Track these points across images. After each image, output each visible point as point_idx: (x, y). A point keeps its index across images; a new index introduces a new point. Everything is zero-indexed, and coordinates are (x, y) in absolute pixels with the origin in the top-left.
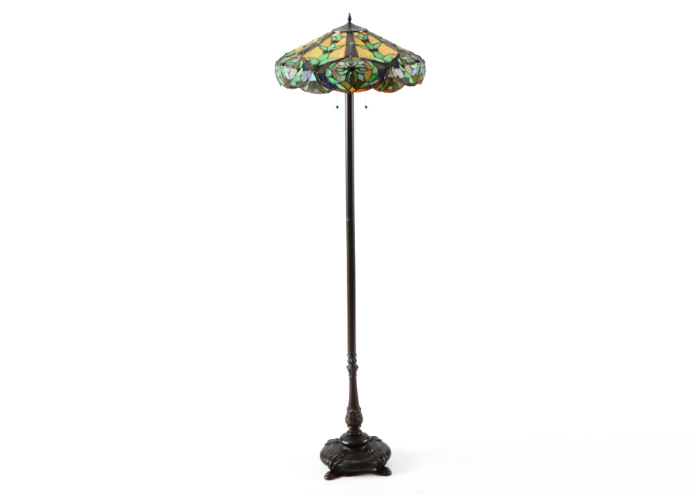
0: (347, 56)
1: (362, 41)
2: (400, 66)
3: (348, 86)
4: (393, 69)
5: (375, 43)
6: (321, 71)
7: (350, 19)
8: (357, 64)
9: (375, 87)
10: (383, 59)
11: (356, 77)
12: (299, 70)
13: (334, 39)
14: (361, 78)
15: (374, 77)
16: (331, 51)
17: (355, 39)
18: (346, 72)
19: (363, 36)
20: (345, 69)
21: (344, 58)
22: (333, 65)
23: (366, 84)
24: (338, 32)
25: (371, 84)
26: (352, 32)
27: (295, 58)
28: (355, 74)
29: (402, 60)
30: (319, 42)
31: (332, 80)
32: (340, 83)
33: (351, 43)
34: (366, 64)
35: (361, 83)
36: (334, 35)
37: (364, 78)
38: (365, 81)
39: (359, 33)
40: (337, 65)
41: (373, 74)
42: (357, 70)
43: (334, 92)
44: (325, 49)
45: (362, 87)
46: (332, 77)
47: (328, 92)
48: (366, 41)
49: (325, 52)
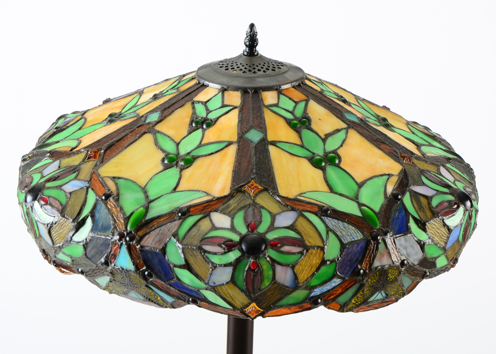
0: (237, 189)
1: (288, 122)
2: (412, 224)
3: (240, 298)
4: (389, 239)
5: (329, 130)
6: (150, 242)
7: (252, 41)
8: (272, 228)
9: (329, 300)
10: (356, 199)
11: (268, 273)
12: (80, 225)
13: (201, 111)
14: (284, 276)
15: (326, 271)
16: (190, 161)
17: (268, 116)
18: (233, 255)
19: (290, 105)
20: (229, 246)
21: (230, 196)
22: (191, 221)
23: (300, 294)
24: (213, 88)
25: (317, 292)
26: (257, 91)
27: (75, 169)
28: (265, 265)
29: (415, 196)
30: (154, 117)
31: (185, 277)
32: (214, 289)
33: (254, 136)
34: (302, 224)
35: (285, 291)
36: (202, 96)
37: (296, 277)
38: (296, 286)
39: (280, 92)
40: (205, 225)
41: (323, 262)
42: (271, 253)
43: (191, 309)
44: (170, 147)
45: (284, 302)
46: (187, 266)
47: (173, 306)
48: (300, 124)
49: (172, 161)
